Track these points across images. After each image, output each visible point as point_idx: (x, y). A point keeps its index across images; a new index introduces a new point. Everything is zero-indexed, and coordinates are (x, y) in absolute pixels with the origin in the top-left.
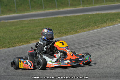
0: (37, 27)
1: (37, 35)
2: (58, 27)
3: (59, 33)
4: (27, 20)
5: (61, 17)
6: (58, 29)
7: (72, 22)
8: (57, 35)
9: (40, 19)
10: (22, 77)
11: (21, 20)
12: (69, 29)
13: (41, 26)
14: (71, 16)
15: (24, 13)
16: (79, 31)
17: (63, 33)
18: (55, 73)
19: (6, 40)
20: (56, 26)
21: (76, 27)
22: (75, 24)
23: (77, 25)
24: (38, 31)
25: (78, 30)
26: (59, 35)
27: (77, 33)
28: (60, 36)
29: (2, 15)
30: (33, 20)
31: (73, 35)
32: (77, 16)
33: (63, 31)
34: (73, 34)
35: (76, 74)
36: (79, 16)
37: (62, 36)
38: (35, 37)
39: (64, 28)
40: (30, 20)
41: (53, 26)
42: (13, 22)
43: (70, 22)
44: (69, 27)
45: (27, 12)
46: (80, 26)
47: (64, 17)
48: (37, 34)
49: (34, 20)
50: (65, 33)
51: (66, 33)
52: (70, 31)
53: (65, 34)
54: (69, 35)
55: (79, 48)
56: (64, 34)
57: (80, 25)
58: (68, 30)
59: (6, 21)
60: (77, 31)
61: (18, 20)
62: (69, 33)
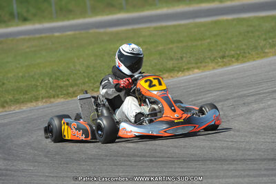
0: (172, 42)
1: (171, 62)
2: (219, 42)
3: (223, 57)
4: (149, 28)
5: (227, 20)
6: (219, 48)
7: (252, 32)
8: (217, 63)
9: (180, 25)
10: (138, 159)
11: (136, 27)
12: (244, 47)
13: (181, 41)
14: (249, 18)
15: (143, 11)
16: (268, 53)
17: (233, 56)
18: (214, 149)
19: (101, 73)
20: (216, 41)
21: (263, 43)
22: (259, 37)
23: (265, 40)
24: (175, 53)
25: (267, 51)
26: (223, 62)
27: (264, 56)
28: (225, 65)
29: (91, 17)
30: (162, 28)
31: (254, 63)
32: (263, 18)
33: (233, 53)
34: (254, 60)
35: (260, 153)
36: (268, 17)
37: (230, 65)
38: (168, 66)
39: (233, 46)
40: (155, 28)
41: (209, 40)
42: (117, 33)
43: (248, 32)
44: (246, 42)
45: (148, 10)
46: (270, 41)
47: (233, 20)
48: (172, 59)
49: (166, 27)
50: (236, 56)
51: (239, 56)
52: (249, 53)
53: (237, 59)
54: (245, 62)
55: (268, 92)
56: (233, 59)
57: (270, 38)
58: (244, 49)
59: (102, 30)
60: (264, 53)
61: (129, 27)
62: (246, 57)
